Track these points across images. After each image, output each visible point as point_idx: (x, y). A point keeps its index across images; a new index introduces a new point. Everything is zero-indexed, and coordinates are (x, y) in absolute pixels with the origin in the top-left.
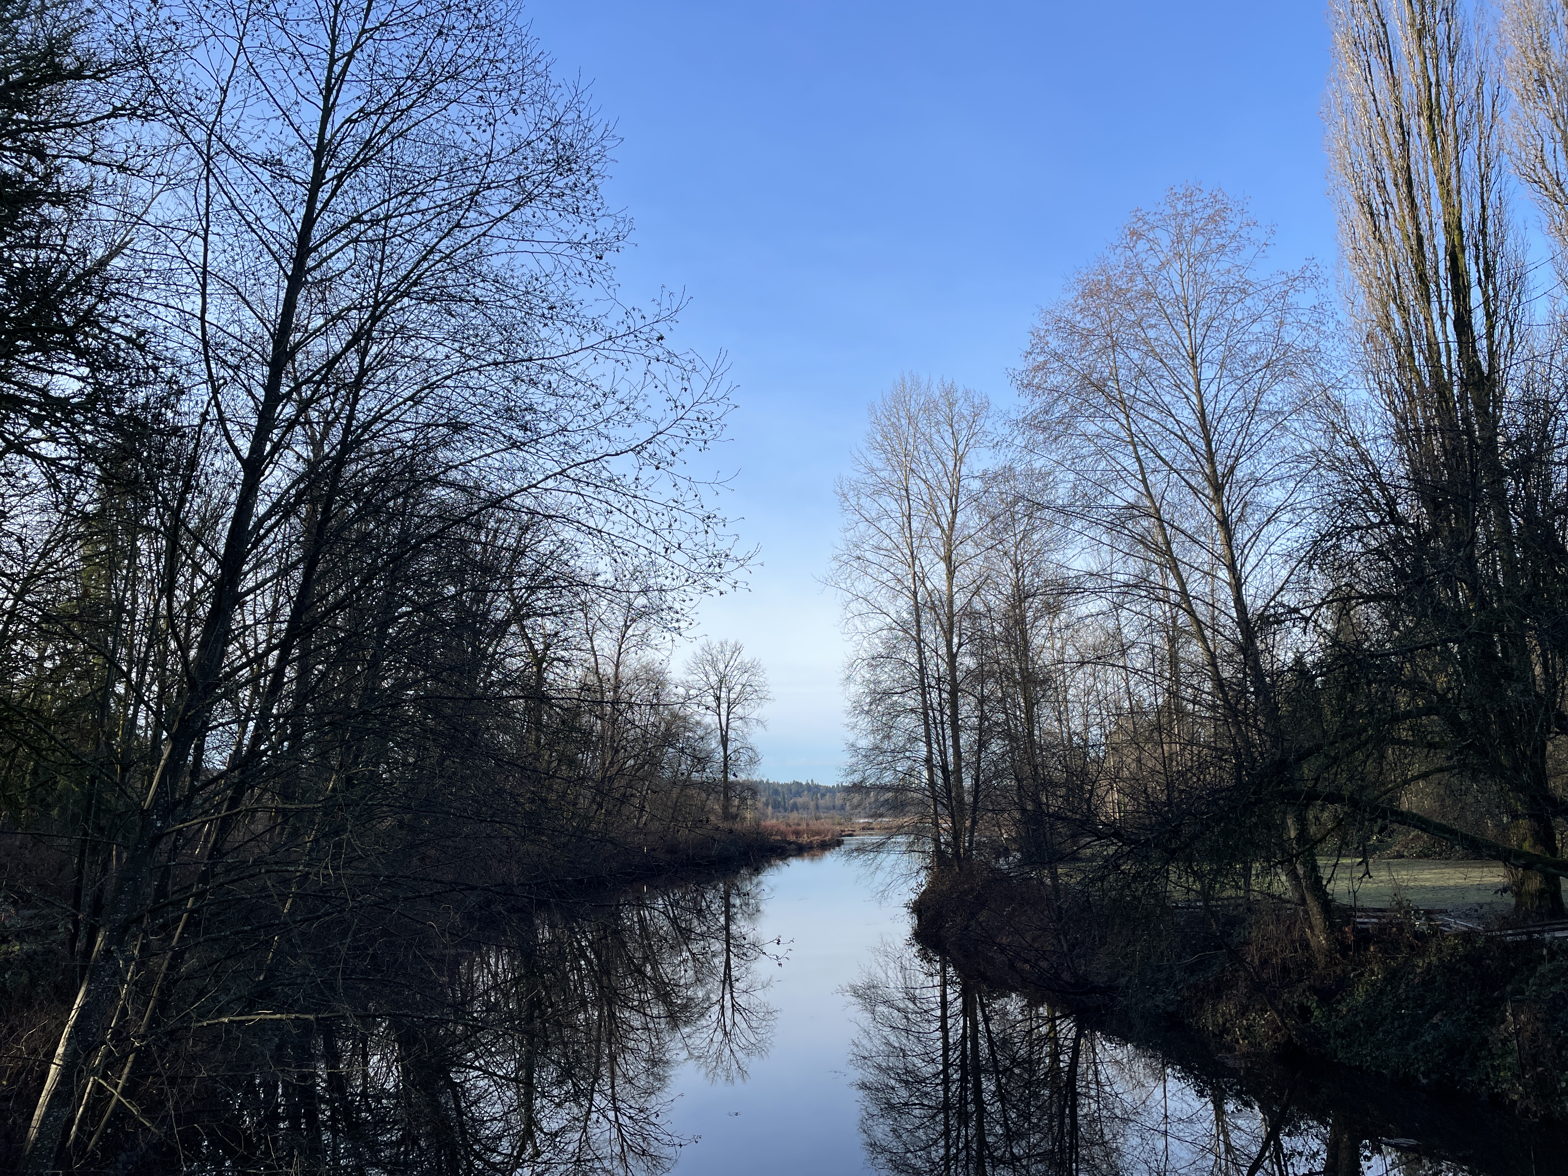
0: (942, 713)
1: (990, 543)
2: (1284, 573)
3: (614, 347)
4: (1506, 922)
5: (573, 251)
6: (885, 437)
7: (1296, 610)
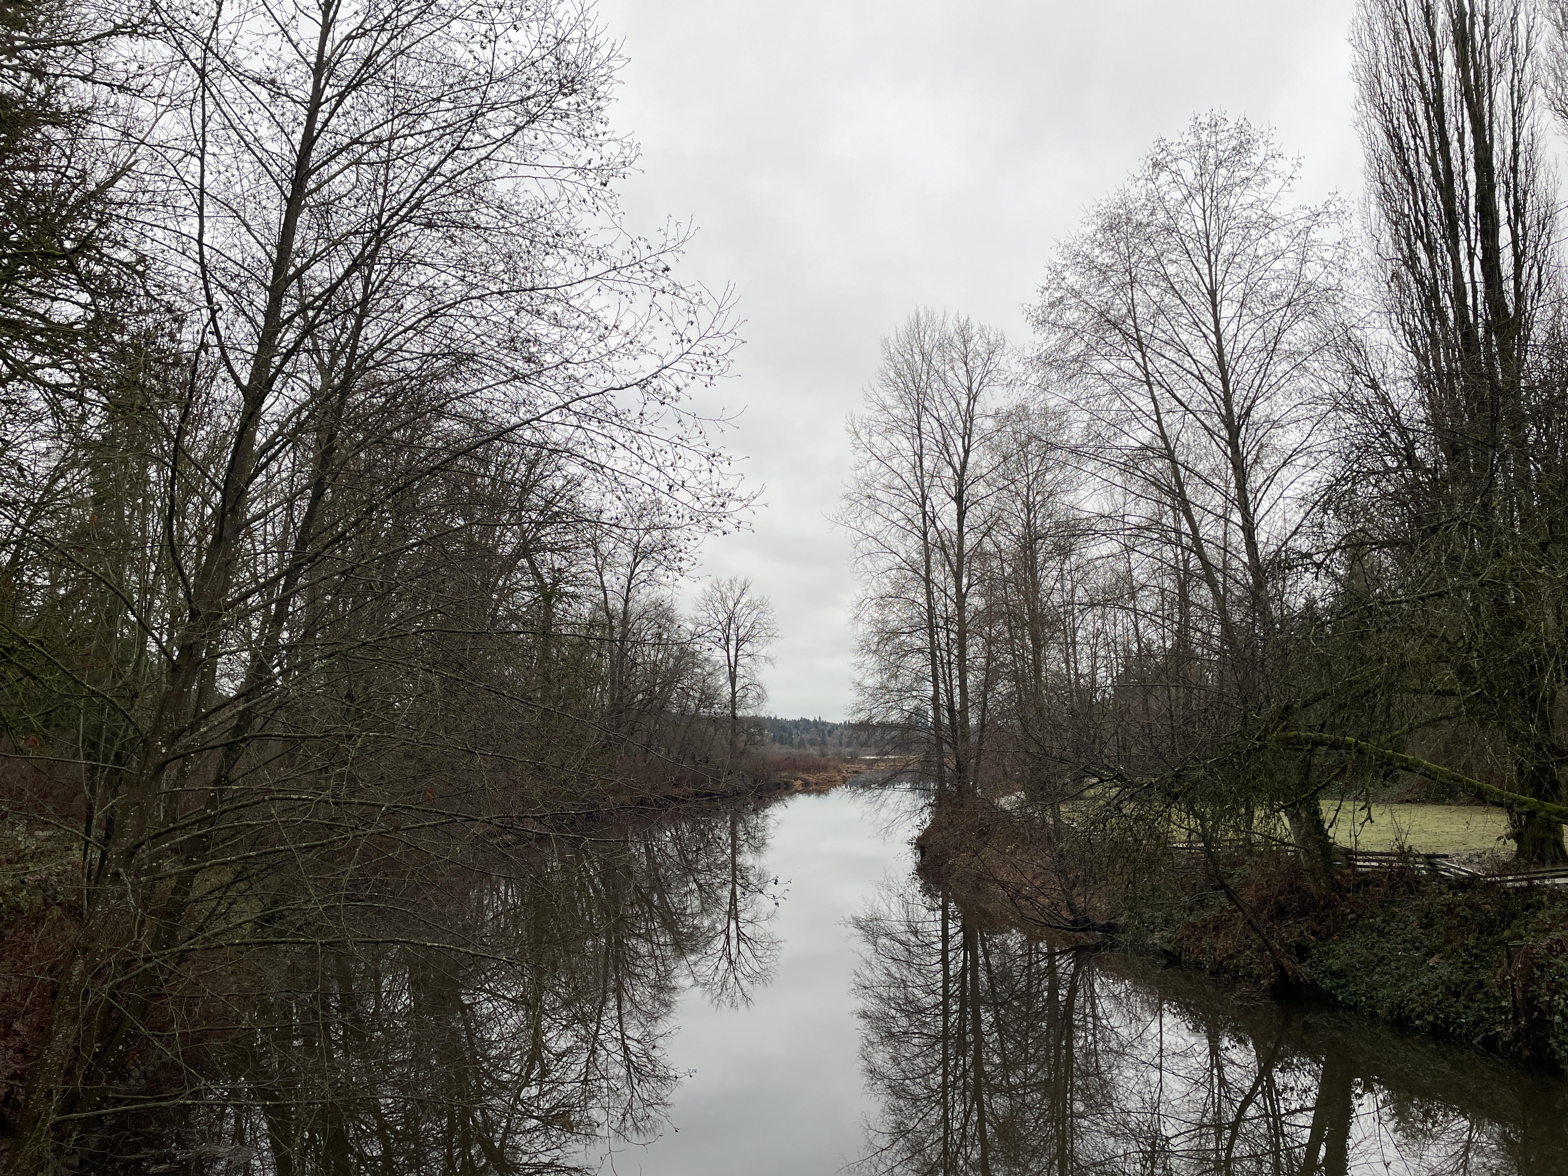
0: (949, 653)
1: (1002, 483)
2: (1298, 518)
3: (619, 278)
4: (1505, 868)
5: (577, 178)
6: (899, 375)
7: (1309, 555)
